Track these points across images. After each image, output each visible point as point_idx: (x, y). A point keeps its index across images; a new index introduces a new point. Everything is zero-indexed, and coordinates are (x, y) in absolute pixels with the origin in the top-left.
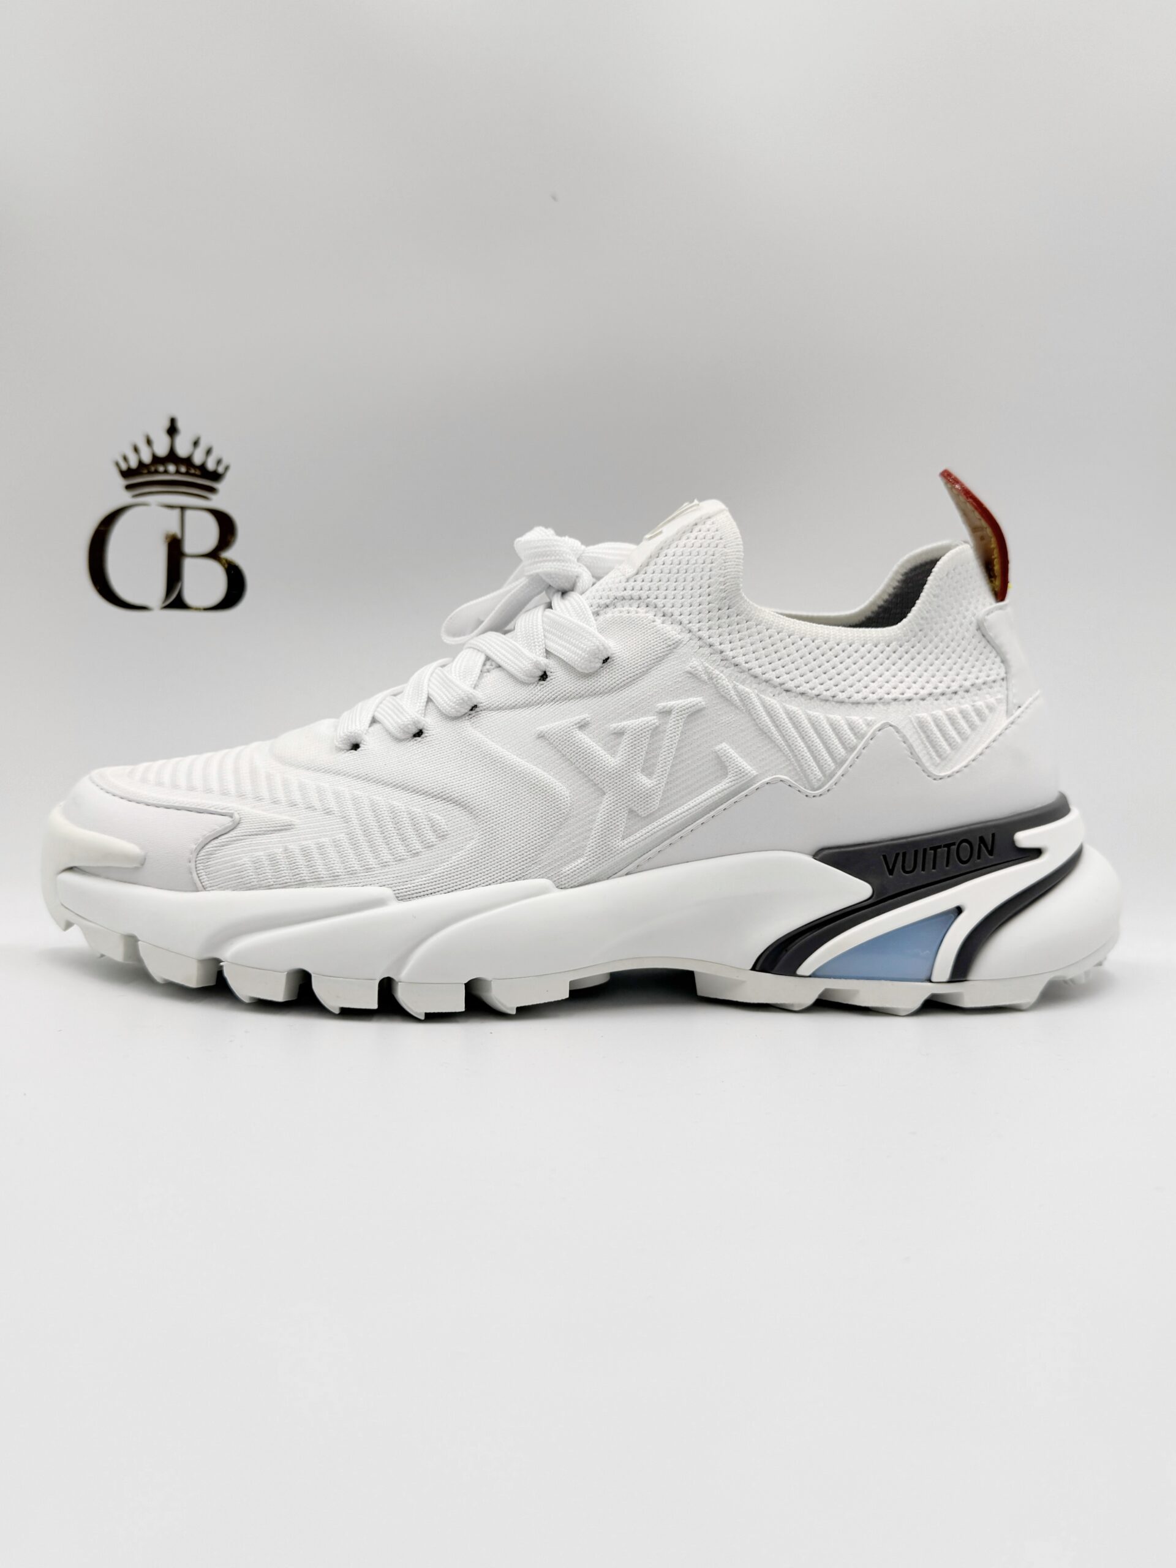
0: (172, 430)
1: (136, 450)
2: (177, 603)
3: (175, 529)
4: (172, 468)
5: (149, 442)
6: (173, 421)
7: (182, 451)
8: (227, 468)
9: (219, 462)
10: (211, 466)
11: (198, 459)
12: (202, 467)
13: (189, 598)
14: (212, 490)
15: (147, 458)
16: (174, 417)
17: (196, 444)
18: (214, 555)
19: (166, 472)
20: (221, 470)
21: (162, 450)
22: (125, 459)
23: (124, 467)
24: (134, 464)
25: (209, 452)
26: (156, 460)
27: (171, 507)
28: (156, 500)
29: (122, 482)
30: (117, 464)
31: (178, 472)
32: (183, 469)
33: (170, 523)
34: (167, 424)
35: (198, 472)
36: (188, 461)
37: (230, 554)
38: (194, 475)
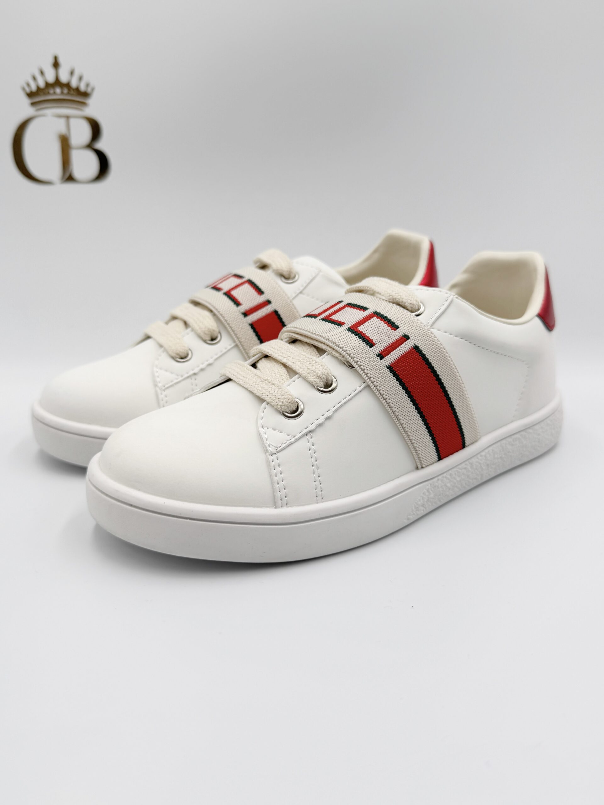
0: (56, 65)
1: (34, 78)
3: (63, 130)
4: (58, 90)
5: (42, 73)
6: (56, 58)
7: (64, 77)
8: (93, 89)
9: (88, 85)
10: (83, 88)
11: (74, 84)
12: (77, 89)
13: (76, 175)
14: (84, 104)
15: (42, 84)
16: (56, 56)
17: (72, 73)
18: (90, 146)
19: (55, 93)
20: (89, 90)
21: (51, 78)
22: (28, 85)
23: (28, 90)
24: (34, 88)
25: (80, 78)
26: (48, 85)
27: (60, 116)
28: (49, 112)
29: (26, 101)
30: (24, 89)
31: (62, 93)
32: (66, 91)
33: (60, 126)
34: (51, 61)
35: (75, 93)
36: (68, 85)
37: (101, 145)
38: (73, 94)
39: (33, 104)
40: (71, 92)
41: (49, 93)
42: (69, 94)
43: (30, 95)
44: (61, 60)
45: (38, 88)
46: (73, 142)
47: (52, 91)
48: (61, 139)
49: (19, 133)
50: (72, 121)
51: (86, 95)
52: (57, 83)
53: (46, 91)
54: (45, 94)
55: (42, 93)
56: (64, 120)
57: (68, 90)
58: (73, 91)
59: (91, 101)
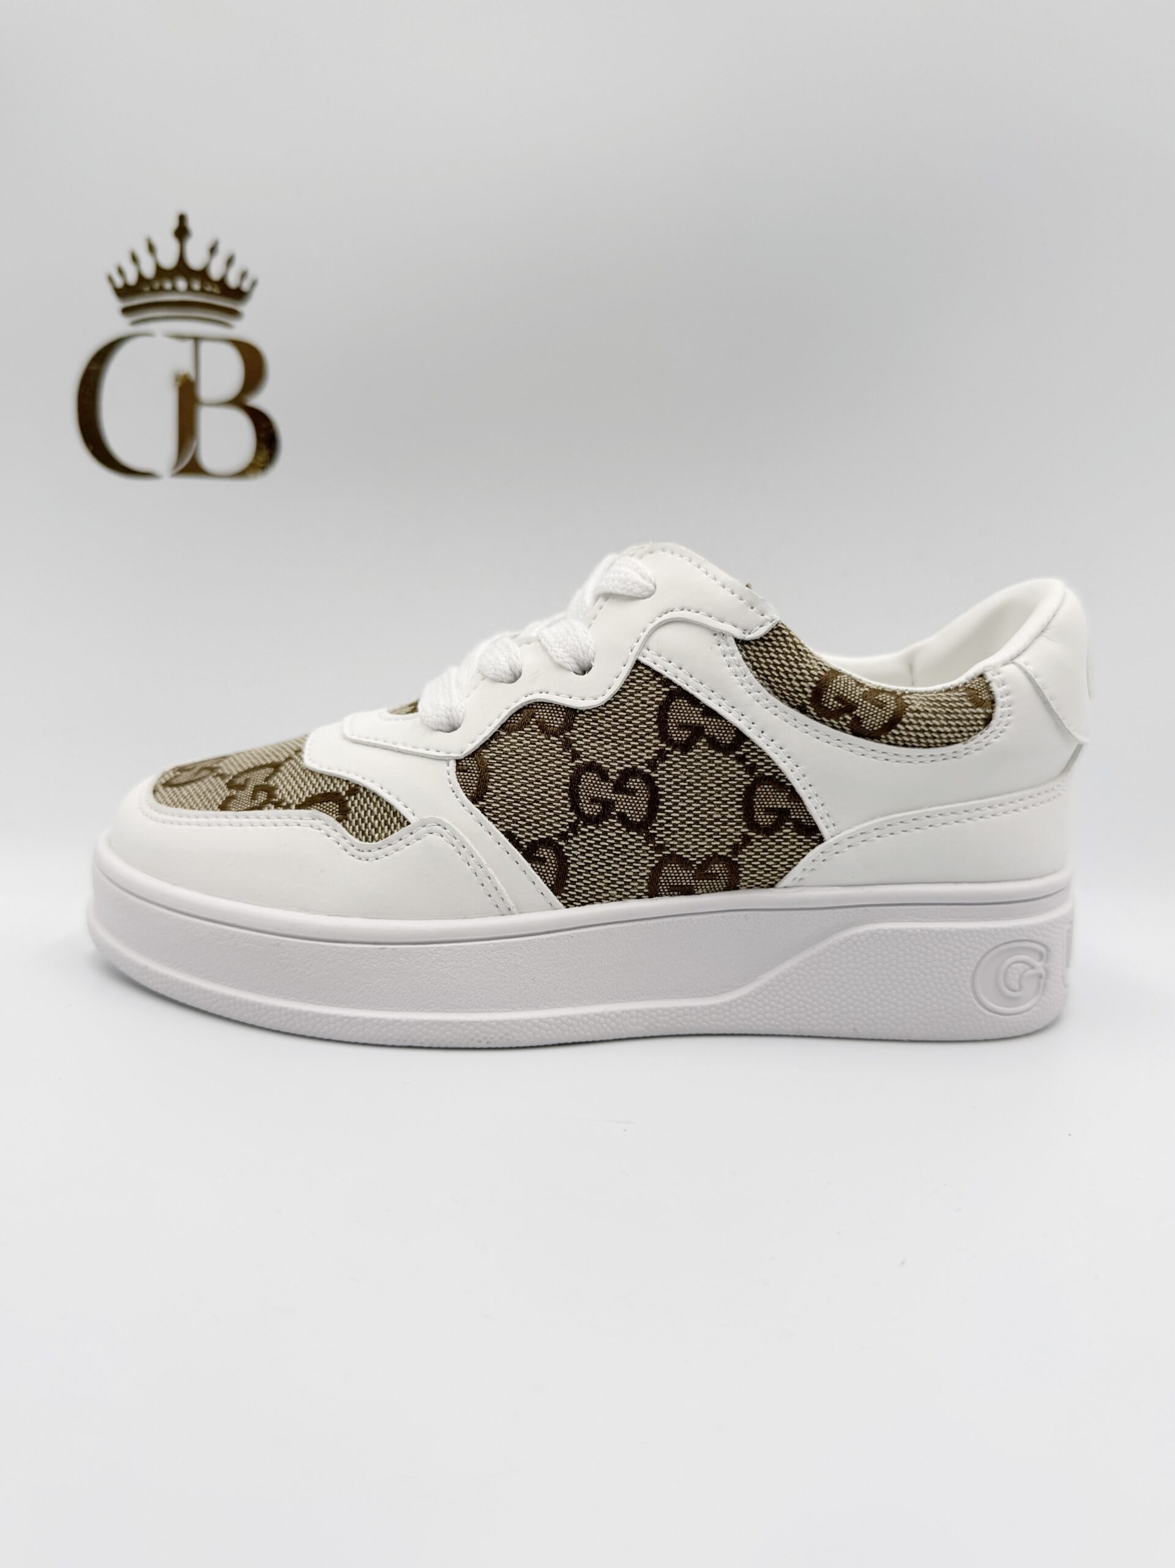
0: (182, 232)
1: (134, 259)
2: (192, 468)
3: (186, 366)
4: (182, 284)
5: (151, 248)
6: (182, 219)
7: (196, 259)
8: (254, 284)
9: (244, 275)
10: (233, 281)
11: (215, 273)
12: (222, 283)
13: (207, 460)
14: (234, 313)
15: (149, 271)
16: (184, 213)
17: (213, 250)
18: (238, 402)
19: (174, 289)
20: (245, 286)
21: (168, 260)
22: (121, 272)
23: (119, 282)
24: (132, 278)
25: (230, 261)
26: (161, 272)
27: (181, 337)
28: (163, 328)
29: (116, 304)
30: (111, 279)
31: (190, 289)
32: (196, 286)
33: (181, 358)
34: (174, 224)
35: (216, 290)
36: (203, 275)
37: (259, 401)
38: (211, 293)
39: (126, 311)
40: (209, 288)
41: (162, 289)
42: (202, 291)
43: (124, 292)
44: (192, 224)
45: (141, 279)
46: (207, 390)
47: (168, 285)
48: (179, 383)
49: (94, 368)
50: (205, 346)
51: (239, 295)
52: (182, 268)
53: (157, 285)
54: (153, 291)
55: (147, 289)
56: (188, 345)
57: (202, 284)
58: (213, 287)
59: (247, 308)
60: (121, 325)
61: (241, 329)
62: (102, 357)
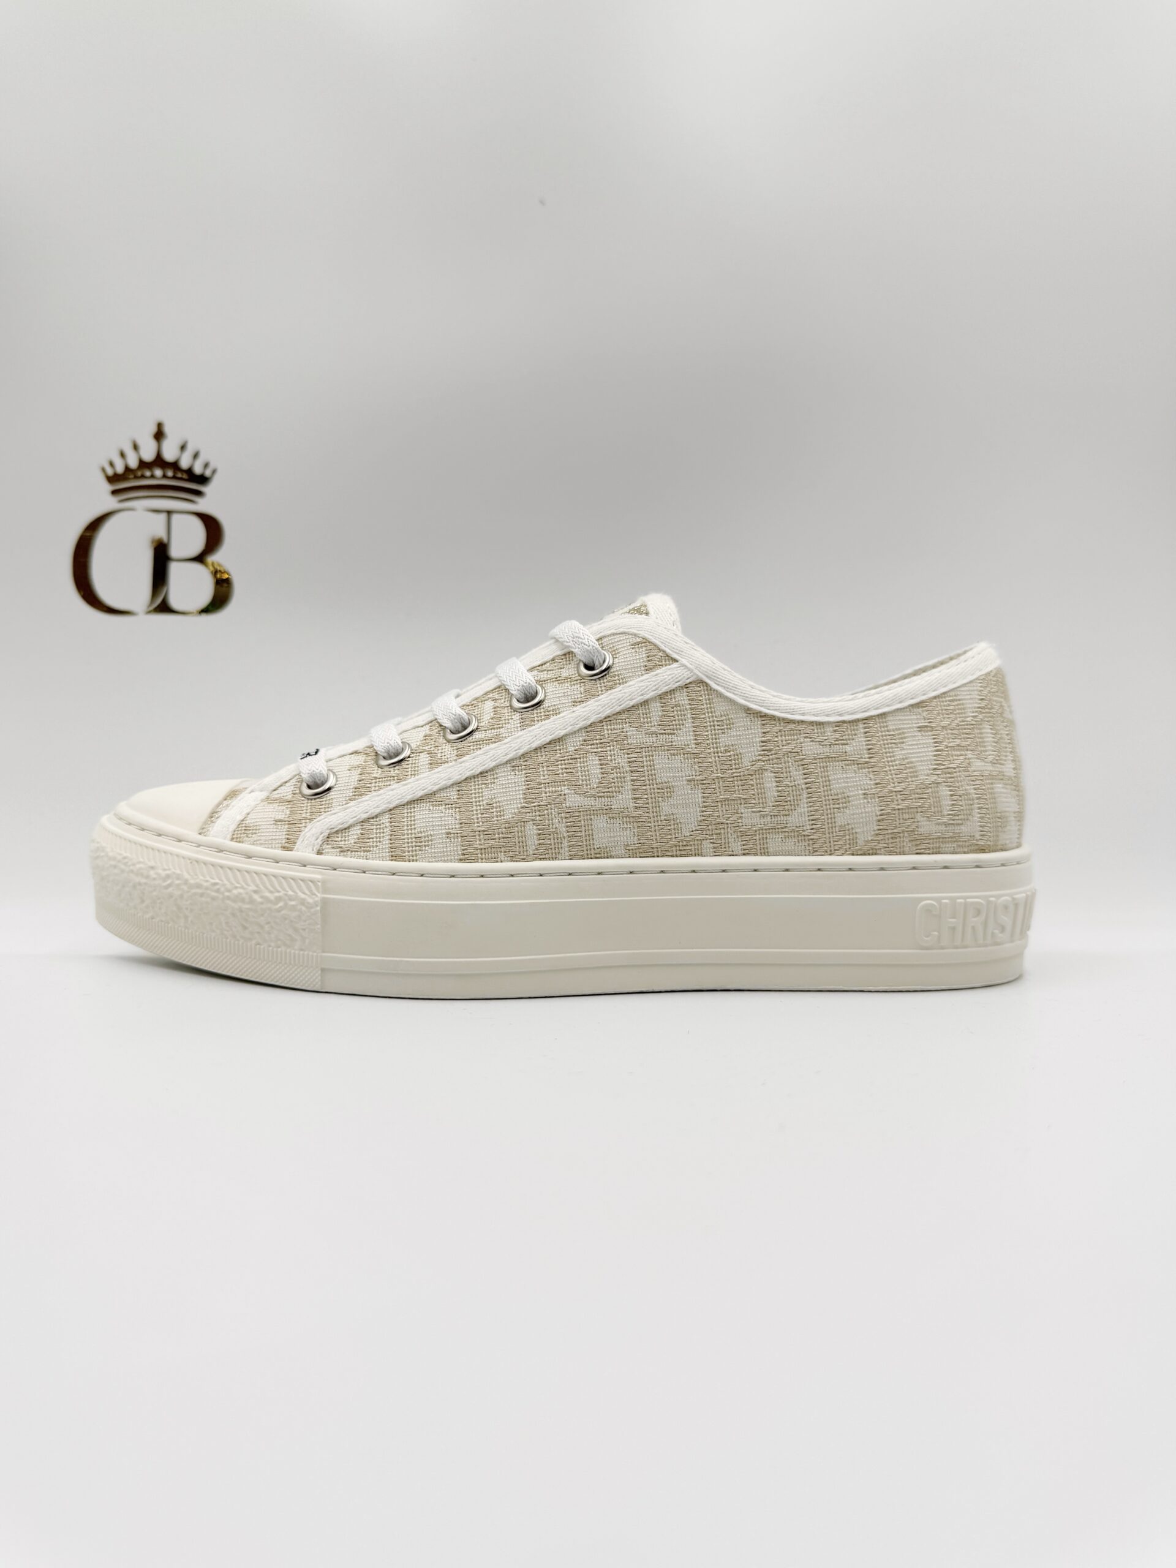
0: (159, 435)
1: (122, 455)
2: (162, 607)
3: (161, 534)
4: (158, 472)
5: (136, 447)
6: (160, 426)
7: (169, 455)
8: (214, 472)
9: (206, 465)
10: (198, 470)
11: (185, 464)
12: (190, 471)
13: (174, 602)
14: (198, 493)
15: (133, 463)
16: (161, 422)
17: (183, 448)
18: (200, 559)
19: (152, 476)
20: (208, 473)
21: (148, 455)
22: (111, 464)
23: (110, 472)
24: (120, 469)
25: (196, 456)
26: (143, 464)
27: (157, 511)
28: (142, 505)
29: (109, 488)
30: (103, 470)
31: (165, 476)
32: (170, 473)
33: (156, 527)
34: (153, 429)
35: (185, 476)
36: (175, 466)
37: (217, 557)
38: (181, 479)
39: (114, 492)
40: (179, 475)
41: (143, 477)
42: (174, 477)
43: (113, 479)
44: (167, 429)
45: (127, 469)
46: (174, 551)
47: (148, 473)
48: (155, 544)
49: (88, 534)
50: (175, 518)
51: (203, 480)
52: (159, 461)
53: (139, 474)
54: (136, 477)
55: (131, 476)
56: (163, 517)
57: (175, 472)
58: (183, 475)
59: (208, 490)
60: (111, 503)
61: (203, 505)
62: (95, 525)
